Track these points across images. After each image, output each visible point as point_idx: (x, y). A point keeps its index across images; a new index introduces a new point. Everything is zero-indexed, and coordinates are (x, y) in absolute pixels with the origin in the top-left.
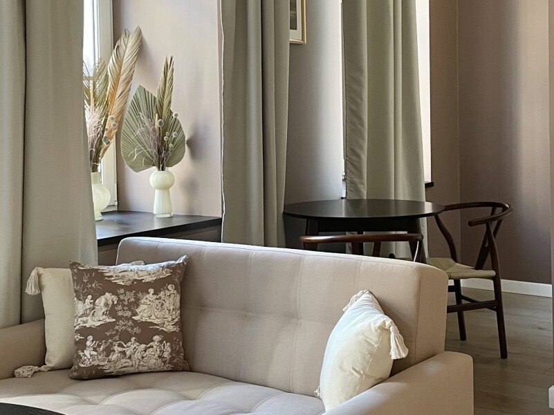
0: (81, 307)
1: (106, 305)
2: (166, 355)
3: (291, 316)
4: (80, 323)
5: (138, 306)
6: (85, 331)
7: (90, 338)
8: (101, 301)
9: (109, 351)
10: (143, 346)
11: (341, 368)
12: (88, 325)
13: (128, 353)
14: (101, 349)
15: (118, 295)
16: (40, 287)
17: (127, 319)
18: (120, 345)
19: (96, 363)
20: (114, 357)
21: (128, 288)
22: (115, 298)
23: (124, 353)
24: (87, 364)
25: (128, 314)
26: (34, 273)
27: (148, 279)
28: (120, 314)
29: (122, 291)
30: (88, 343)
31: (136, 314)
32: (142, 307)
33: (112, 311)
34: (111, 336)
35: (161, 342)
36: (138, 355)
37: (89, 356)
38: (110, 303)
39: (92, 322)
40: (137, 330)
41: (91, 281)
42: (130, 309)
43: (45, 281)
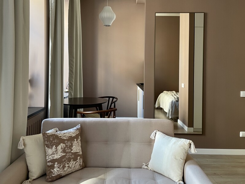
0: (50, 151)
1: (62, 148)
7: (56, 163)
8: (59, 147)
10: (75, 162)
12: (55, 158)
13: (70, 166)
14: (61, 167)
18: (68, 164)
20: (65, 169)
21: (68, 140)
22: (64, 145)
23: (69, 166)
25: (70, 150)
26: (21, 139)
28: (67, 151)
29: (66, 142)
31: (72, 150)
32: (74, 147)
34: (65, 160)
35: (80, 159)
36: (73, 166)
38: (63, 147)
40: (73, 156)
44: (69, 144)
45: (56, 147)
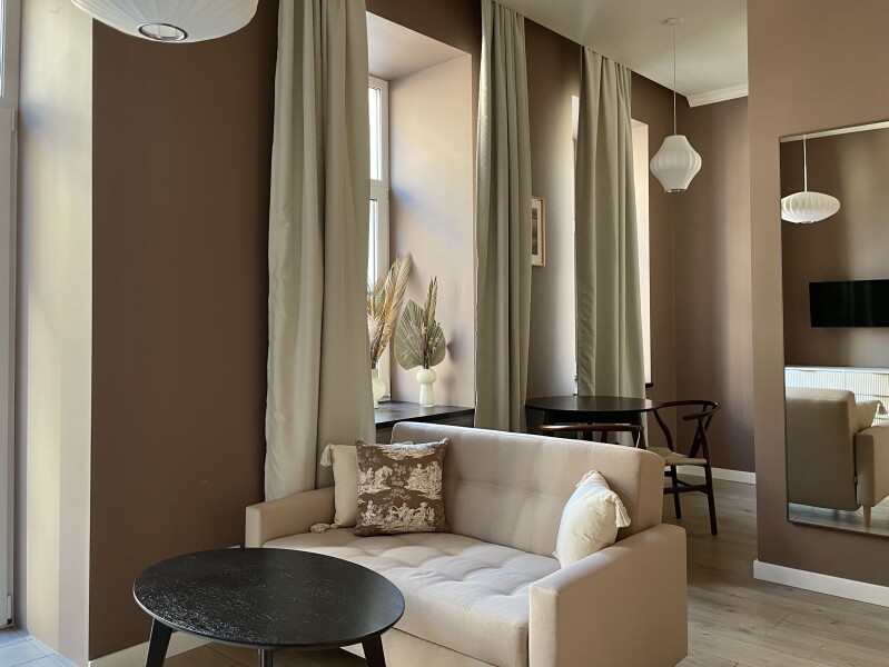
0: (363, 477)
1: (384, 476)
2: (431, 518)
3: (533, 490)
4: (362, 490)
5: (409, 477)
6: (366, 497)
7: (371, 502)
8: (380, 472)
9: (385, 514)
10: (412, 510)
11: (575, 533)
12: (369, 492)
13: (400, 516)
14: (379, 511)
15: (392, 468)
16: (331, 459)
17: (400, 487)
18: (394, 509)
19: (374, 523)
20: (389, 519)
21: (401, 463)
22: (391, 471)
23: (397, 515)
24: (368, 523)
25: (401, 484)
26: (327, 449)
27: (417, 456)
28: (394, 483)
29: (396, 465)
30: (369, 507)
31: (406, 484)
32: (412, 478)
33: (388, 482)
34: (388, 501)
35: (426, 508)
36: (408, 518)
37: (370, 517)
38: (387, 474)
39: (372, 490)
40: (407, 497)
41: (372, 455)
42: (402, 480)
43: (335, 455)
44: (401, 470)
45: (374, 470)
